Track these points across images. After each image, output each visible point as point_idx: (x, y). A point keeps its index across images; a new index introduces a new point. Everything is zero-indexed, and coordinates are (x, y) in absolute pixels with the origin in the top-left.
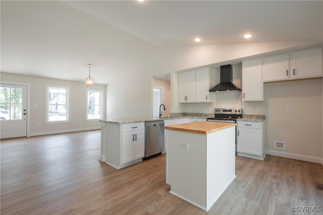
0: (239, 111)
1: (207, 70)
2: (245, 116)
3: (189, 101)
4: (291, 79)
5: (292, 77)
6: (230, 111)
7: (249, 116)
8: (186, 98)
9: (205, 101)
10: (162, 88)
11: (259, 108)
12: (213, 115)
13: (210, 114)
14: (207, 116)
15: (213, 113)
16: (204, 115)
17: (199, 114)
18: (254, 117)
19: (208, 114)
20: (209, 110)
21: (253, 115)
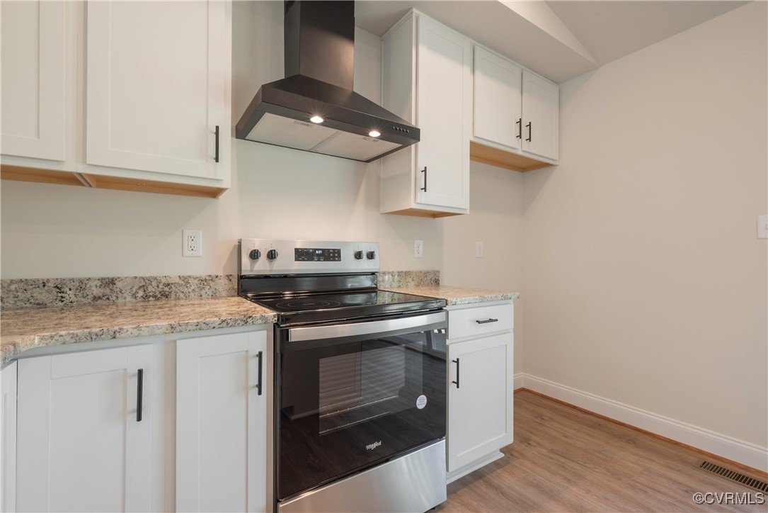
4: (520, 152)
5: (522, 147)
6: (335, 255)
7: (396, 278)
11: (421, 242)
12: (222, 285)
13: (194, 284)
14: (166, 296)
15: (221, 273)
16: (141, 293)
17: (82, 285)
18: (410, 280)
19: (177, 280)
20: (187, 253)
21: (408, 273)
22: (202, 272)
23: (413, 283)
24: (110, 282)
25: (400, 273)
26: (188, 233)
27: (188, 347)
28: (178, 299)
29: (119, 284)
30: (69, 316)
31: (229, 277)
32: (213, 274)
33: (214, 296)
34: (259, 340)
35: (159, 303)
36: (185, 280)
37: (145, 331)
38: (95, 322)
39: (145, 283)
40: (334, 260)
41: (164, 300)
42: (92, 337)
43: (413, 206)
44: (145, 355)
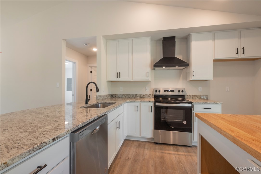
0: (182, 91)
1: (148, 40)
2: (187, 97)
3: (123, 78)
4: (240, 58)
5: (241, 56)
6: (173, 91)
7: (192, 97)
8: (118, 74)
9: (146, 79)
10: (76, 61)
11: (201, 87)
12: (151, 96)
13: (147, 96)
14: (143, 97)
15: (151, 94)
16: (140, 97)
17: (133, 95)
18: (196, 97)
19: (145, 95)
20: (146, 91)
21: (195, 96)
22: (148, 94)
23: (197, 98)
24: (136, 95)
25: (193, 96)
26: (146, 87)
27: (143, 104)
28: (145, 98)
29: (137, 95)
30: (132, 99)
31: (152, 95)
32: (150, 94)
33: (150, 98)
34: (152, 104)
35: (142, 99)
36: (146, 95)
37: (138, 101)
38: (134, 100)
39: (140, 95)
40: (173, 92)
41: (143, 98)
42: (133, 101)
43: (191, 80)
44: (138, 104)
